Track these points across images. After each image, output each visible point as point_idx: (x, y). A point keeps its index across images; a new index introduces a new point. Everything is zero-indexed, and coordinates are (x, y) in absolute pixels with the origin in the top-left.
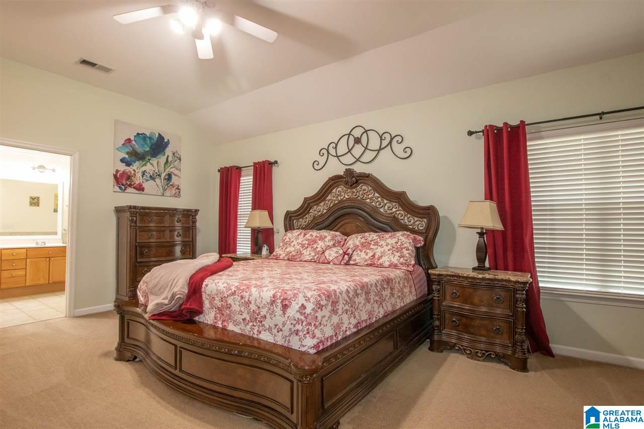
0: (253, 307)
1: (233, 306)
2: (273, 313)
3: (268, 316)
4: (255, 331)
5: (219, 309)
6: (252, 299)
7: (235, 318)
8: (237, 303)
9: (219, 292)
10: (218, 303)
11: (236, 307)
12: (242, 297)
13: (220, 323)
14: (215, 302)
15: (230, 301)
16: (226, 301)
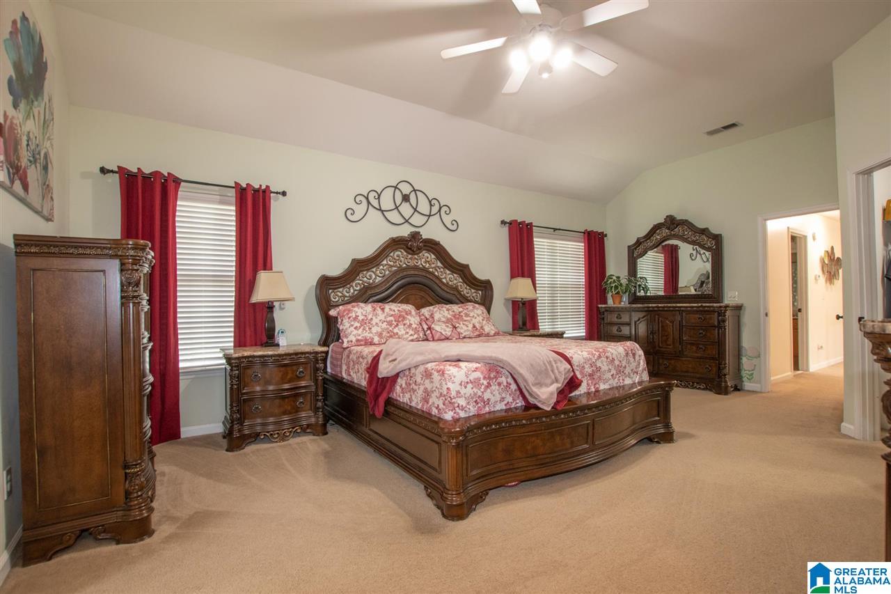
0: (617, 363)
1: (602, 367)
2: (629, 362)
3: (627, 365)
4: (621, 381)
5: (591, 375)
6: (614, 356)
7: (605, 377)
8: (605, 364)
9: (587, 360)
10: (588, 370)
11: (605, 368)
12: (607, 358)
13: (592, 387)
14: (586, 370)
15: (599, 364)
16: (596, 366)
